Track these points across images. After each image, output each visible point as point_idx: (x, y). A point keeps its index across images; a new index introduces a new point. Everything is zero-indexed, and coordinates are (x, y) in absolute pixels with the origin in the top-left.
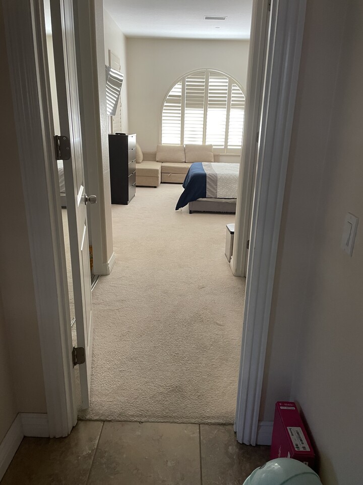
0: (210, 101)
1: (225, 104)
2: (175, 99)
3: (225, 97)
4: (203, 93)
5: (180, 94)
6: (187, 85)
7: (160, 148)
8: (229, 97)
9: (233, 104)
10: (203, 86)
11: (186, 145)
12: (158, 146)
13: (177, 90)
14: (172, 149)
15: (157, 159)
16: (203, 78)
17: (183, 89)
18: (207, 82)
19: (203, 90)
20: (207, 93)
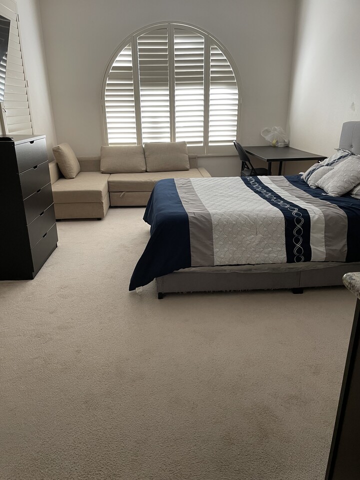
0: (178, 74)
1: (201, 79)
2: (123, 74)
3: (201, 67)
4: (165, 62)
5: (131, 65)
6: (141, 50)
7: (105, 151)
8: (207, 67)
9: (213, 78)
10: (164, 50)
11: (146, 144)
12: (102, 149)
13: (124, 59)
14: (124, 152)
15: (102, 169)
16: (165, 38)
17: (134, 56)
18: (171, 44)
19: (165, 56)
20: (172, 61)
